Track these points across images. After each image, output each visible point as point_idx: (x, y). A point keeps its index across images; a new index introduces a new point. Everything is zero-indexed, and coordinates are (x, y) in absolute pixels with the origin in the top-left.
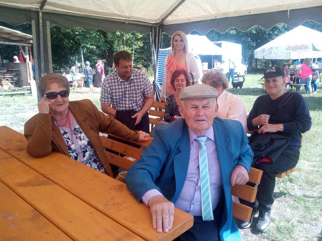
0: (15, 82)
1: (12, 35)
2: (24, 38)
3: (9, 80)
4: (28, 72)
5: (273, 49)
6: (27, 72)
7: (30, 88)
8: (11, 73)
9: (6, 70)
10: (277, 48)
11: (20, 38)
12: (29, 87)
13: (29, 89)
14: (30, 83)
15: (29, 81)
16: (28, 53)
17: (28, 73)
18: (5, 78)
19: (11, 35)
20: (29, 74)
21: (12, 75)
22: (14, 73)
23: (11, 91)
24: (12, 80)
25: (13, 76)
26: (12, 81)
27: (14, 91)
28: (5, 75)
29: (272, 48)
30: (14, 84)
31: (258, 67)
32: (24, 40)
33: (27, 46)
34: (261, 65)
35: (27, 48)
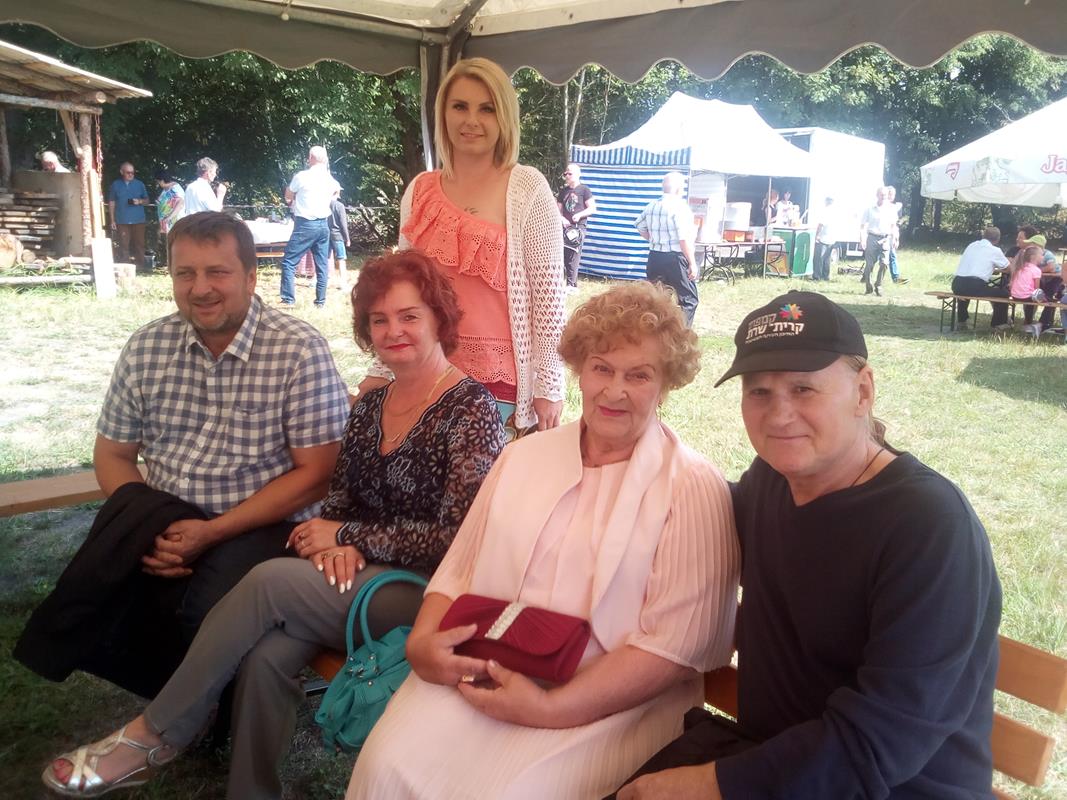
0: (39, 239)
1: (33, 71)
2: (76, 85)
3: (19, 231)
4: (87, 206)
5: (993, 165)
6: (82, 208)
7: (91, 265)
8: (30, 208)
9: (12, 196)
10: (1006, 162)
11: (60, 83)
12: (87, 260)
13: (88, 268)
14: (90, 247)
15: (88, 241)
16: (89, 138)
17: (87, 211)
18: (8, 226)
19: (28, 70)
20: (88, 216)
21: (33, 214)
22: (40, 209)
23: (20, 272)
24: (33, 232)
25: (36, 217)
26: (30, 238)
27: (29, 272)
28: (8, 213)
29: (987, 161)
30: (38, 247)
31: (945, 225)
32: (75, 90)
33: (87, 114)
34: (954, 219)
35: (85, 122)
